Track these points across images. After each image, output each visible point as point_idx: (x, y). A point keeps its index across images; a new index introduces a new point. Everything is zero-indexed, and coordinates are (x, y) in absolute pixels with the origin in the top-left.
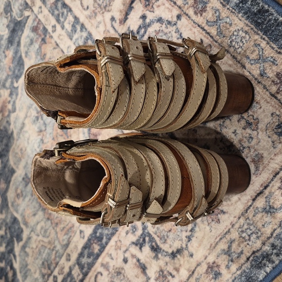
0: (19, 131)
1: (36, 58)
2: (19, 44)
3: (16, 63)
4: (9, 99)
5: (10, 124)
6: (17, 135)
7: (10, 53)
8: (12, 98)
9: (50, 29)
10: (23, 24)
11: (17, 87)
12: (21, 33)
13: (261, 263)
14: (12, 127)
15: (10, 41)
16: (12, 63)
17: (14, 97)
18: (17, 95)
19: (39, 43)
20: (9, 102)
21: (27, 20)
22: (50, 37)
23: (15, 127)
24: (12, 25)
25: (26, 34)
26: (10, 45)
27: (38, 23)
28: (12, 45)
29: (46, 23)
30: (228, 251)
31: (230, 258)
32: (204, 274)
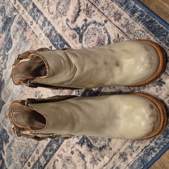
0: (8, 80)
1: (20, 39)
2: (9, 30)
3: (7, 41)
4: (2, 61)
5: (2, 76)
6: (7, 82)
7: (4, 36)
8: (4, 61)
9: (29, 23)
10: (12, 20)
11: (8, 55)
12: (10, 25)
13: (149, 152)
14: (3, 77)
15: (4, 29)
16: (5, 41)
17: (5, 60)
18: (7, 59)
19: (22, 31)
20: (2, 63)
21: (15, 17)
22: (29, 28)
23: (6, 77)
24: (5, 20)
25: (14, 25)
26: (3, 31)
27: (22, 20)
28: (4, 31)
29: (27, 20)
30: (131, 146)
31: (133, 150)
32: (118, 159)
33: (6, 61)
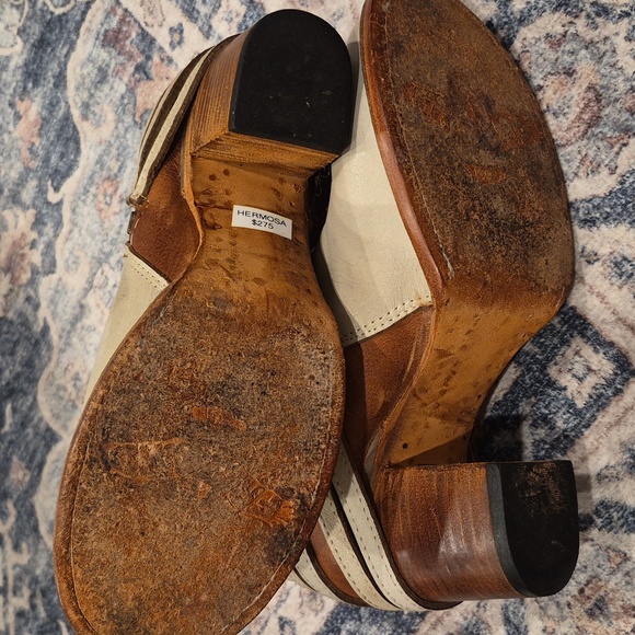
0: (68, 327)
1: (119, 120)
2: (60, 80)
3: (52, 135)
4: (33, 235)
5: (37, 307)
6: (60, 337)
7: (33, 108)
8: (40, 234)
9: (162, 38)
10: (71, 25)
11: (60, 203)
12: (65, 51)
14: (44, 312)
15: (32, 74)
16: (40, 135)
17: (49, 230)
18: (59, 224)
19: (126, 79)
20: (33, 245)
21: (84, 13)
22: (162, 60)
23: (54, 314)
24: (36, 29)
25: (84, 53)
26: (30, 85)
27: (122, 21)
28: (36, 84)
29: (149, 20)
33: (51, 234)
